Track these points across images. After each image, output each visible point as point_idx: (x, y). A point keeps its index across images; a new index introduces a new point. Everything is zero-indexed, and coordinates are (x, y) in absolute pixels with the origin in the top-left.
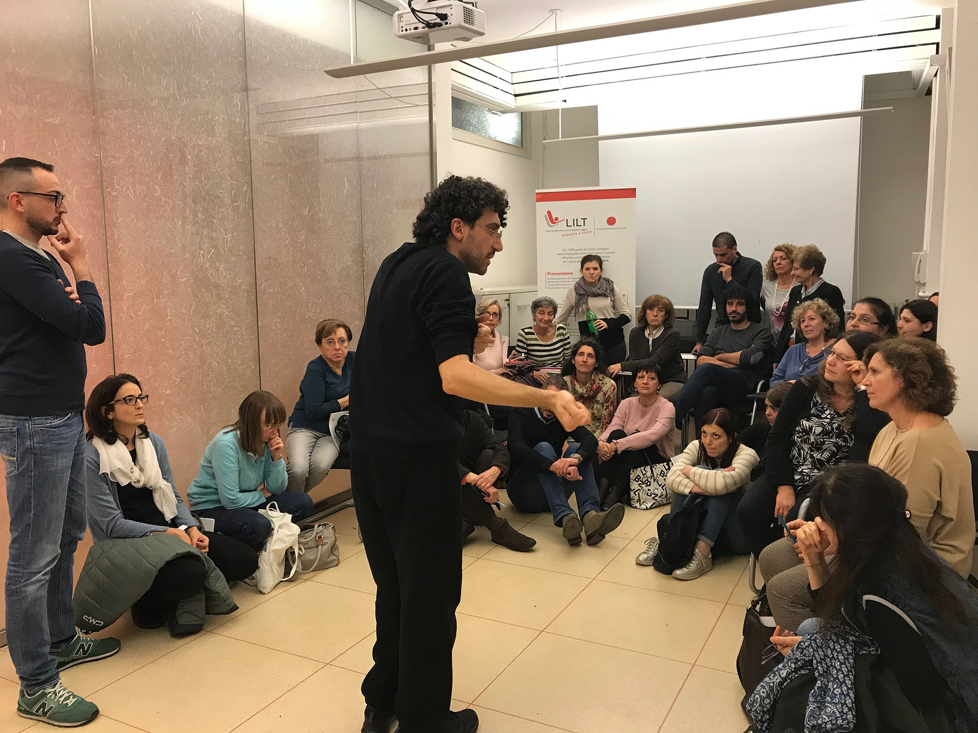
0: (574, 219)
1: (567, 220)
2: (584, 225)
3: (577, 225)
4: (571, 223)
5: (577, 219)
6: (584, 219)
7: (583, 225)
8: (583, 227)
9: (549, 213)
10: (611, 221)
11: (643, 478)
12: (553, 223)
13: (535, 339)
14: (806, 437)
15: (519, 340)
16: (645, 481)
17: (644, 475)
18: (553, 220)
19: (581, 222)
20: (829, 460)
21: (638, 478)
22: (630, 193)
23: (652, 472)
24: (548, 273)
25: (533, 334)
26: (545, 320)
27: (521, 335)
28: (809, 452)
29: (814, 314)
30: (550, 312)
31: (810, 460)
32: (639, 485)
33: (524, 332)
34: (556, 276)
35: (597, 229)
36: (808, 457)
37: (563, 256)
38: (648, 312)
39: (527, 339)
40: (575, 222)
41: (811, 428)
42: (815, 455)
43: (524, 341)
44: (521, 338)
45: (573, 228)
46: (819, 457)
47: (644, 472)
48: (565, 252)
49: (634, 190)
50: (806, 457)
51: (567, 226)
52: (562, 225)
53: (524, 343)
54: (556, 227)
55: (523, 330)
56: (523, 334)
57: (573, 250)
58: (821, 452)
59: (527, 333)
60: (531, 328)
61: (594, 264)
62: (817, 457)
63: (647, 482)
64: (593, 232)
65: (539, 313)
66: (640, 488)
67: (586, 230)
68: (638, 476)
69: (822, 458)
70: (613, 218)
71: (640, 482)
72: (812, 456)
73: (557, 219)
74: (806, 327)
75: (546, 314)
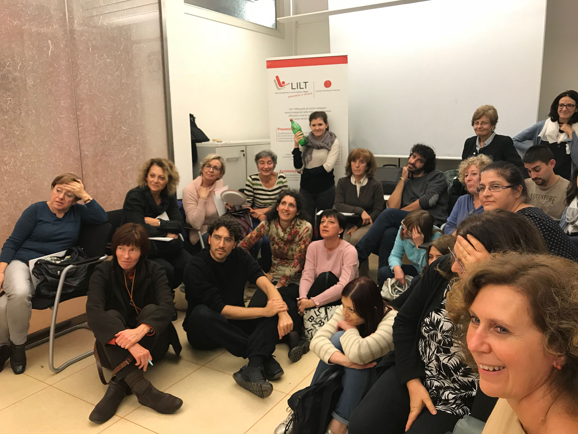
0: (297, 83)
1: (292, 83)
2: (306, 88)
3: (300, 88)
4: (295, 86)
5: (300, 83)
6: (305, 83)
7: (304, 88)
8: (305, 90)
9: (277, 77)
10: (328, 84)
11: (316, 319)
12: (281, 86)
13: (260, 185)
14: (433, 332)
15: (247, 185)
16: (319, 322)
17: (317, 316)
18: (280, 84)
19: (303, 85)
20: (457, 368)
21: (311, 319)
22: (343, 59)
23: (326, 313)
24: (279, 129)
25: (257, 180)
26: (265, 169)
27: (249, 181)
28: (435, 353)
29: (476, 169)
30: (269, 161)
31: (435, 362)
32: (312, 325)
33: (251, 178)
34: (283, 131)
35: (316, 91)
36: (433, 358)
37: (289, 114)
38: (352, 163)
39: (253, 184)
40: (299, 85)
41: (439, 322)
42: (441, 358)
43: (251, 185)
44: (248, 183)
45: (296, 90)
46: (445, 362)
47: (318, 313)
48: (291, 111)
49: (346, 57)
50: (431, 358)
51: (292, 89)
52: (288, 88)
53: (251, 187)
54: (283, 90)
55: (250, 177)
56: (250, 180)
57: (297, 109)
58: (449, 356)
59: (254, 179)
60: (257, 175)
61: (319, 121)
62: (444, 362)
63: (320, 322)
64: (313, 94)
65: (260, 163)
66: (313, 328)
67: (307, 92)
68: (312, 316)
69: (448, 364)
70: (329, 81)
71: (313, 322)
72: (437, 359)
73: (283, 83)
74: (469, 181)
75: (266, 163)
